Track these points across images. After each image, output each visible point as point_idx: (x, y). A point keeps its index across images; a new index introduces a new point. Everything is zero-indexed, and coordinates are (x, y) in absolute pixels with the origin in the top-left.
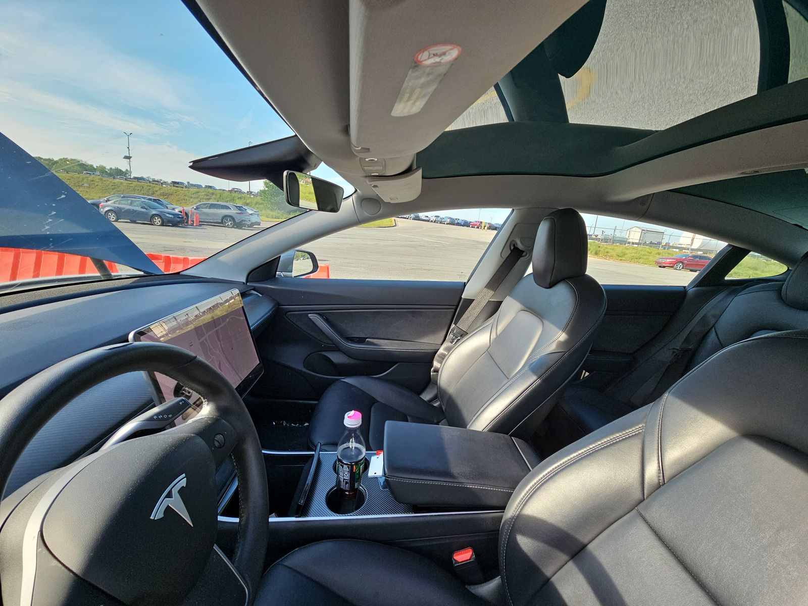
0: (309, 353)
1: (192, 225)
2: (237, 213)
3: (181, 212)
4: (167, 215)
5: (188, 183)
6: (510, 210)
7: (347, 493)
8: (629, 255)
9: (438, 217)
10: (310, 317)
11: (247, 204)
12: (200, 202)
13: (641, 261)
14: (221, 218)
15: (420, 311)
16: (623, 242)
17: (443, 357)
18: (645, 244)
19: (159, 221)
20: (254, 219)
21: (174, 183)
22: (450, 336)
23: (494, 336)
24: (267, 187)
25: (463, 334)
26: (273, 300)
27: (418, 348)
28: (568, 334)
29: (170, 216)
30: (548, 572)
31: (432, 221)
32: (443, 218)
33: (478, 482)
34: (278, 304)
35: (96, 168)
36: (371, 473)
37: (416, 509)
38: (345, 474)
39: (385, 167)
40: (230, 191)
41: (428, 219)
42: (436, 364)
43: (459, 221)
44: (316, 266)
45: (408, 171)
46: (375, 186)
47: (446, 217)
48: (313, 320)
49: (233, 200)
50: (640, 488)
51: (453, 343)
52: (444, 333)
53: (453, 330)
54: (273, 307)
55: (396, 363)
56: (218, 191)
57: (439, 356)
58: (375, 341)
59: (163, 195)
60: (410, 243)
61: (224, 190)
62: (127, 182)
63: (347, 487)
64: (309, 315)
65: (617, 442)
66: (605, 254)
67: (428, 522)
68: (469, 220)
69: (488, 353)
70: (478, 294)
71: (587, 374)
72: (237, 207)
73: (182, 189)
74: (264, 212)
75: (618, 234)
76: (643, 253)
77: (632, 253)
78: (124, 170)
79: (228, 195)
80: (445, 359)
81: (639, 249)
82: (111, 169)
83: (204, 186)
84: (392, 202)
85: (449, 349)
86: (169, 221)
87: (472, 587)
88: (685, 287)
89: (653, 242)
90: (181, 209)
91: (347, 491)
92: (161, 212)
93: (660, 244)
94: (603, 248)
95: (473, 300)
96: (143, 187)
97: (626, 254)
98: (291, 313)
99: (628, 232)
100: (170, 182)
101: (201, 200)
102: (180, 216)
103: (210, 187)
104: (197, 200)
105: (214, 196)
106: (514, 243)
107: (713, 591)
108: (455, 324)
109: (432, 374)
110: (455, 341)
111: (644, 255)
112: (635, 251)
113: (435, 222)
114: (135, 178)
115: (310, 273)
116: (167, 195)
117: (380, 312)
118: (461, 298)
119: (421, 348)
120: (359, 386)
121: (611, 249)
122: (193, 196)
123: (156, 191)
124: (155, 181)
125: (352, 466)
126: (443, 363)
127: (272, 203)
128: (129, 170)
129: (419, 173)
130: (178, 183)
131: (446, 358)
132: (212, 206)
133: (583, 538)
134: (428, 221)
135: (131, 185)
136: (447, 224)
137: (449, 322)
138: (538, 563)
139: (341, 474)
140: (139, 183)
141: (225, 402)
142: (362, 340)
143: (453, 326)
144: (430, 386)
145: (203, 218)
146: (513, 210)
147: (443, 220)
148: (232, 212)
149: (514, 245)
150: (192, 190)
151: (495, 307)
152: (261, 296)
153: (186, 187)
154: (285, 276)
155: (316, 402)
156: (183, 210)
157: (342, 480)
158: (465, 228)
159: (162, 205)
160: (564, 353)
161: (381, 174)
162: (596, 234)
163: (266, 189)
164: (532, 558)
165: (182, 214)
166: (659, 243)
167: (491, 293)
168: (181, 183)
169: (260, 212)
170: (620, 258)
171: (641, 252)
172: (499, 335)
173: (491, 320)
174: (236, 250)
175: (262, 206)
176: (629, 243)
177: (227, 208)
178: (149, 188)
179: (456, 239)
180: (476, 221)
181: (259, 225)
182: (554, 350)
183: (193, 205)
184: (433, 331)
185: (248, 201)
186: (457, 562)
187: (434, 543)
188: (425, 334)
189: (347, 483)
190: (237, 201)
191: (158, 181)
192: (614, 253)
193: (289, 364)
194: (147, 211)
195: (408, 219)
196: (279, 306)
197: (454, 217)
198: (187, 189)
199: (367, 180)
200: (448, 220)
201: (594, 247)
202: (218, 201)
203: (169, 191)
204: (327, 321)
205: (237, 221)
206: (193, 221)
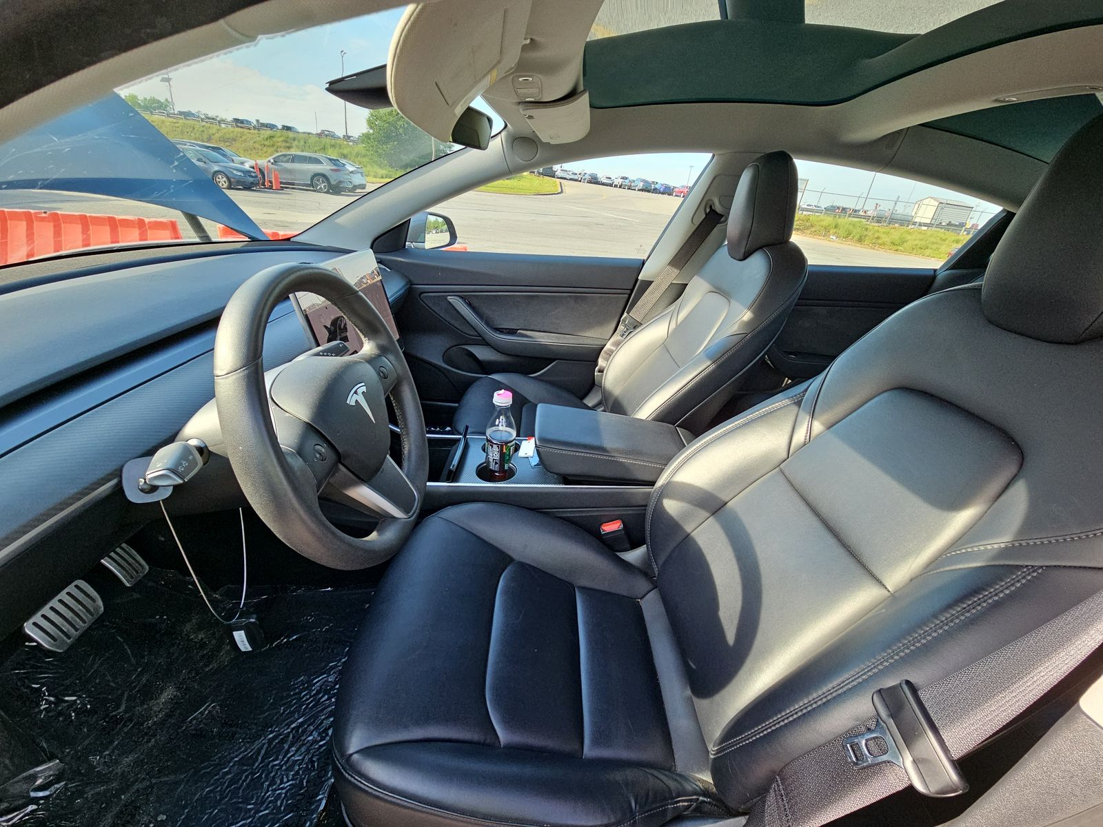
0: (448, 346)
1: (271, 188)
2: (331, 170)
3: (253, 168)
4: (235, 172)
5: (258, 121)
6: (710, 155)
7: (497, 474)
8: (910, 243)
9: (626, 178)
10: (450, 300)
11: (345, 157)
12: (277, 152)
13: (928, 252)
14: (309, 178)
15: (584, 296)
16: (905, 222)
17: (610, 353)
18: (939, 225)
19: (225, 182)
20: (357, 180)
21: (236, 120)
22: (621, 327)
23: (673, 325)
24: (371, 128)
25: (636, 326)
26: (404, 276)
27: (581, 342)
28: (754, 313)
29: (239, 174)
30: (688, 529)
31: (616, 186)
32: (634, 182)
33: (631, 457)
34: (410, 283)
35: (124, 98)
36: (521, 453)
37: (566, 480)
38: (494, 454)
39: (541, 90)
40: (319, 135)
41: (611, 182)
42: (601, 362)
43: (657, 186)
44: (453, 237)
45: (572, 95)
46: (530, 117)
47: (638, 180)
48: (453, 304)
49: (324, 149)
50: (786, 450)
51: (624, 337)
52: (614, 325)
53: (624, 321)
54: (405, 285)
55: (554, 360)
56: (301, 134)
57: (606, 352)
58: (528, 333)
59: (224, 140)
60: (582, 219)
61: (309, 133)
62: (171, 120)
63: (497, 468)
64: (449, 297)
65: (775, 410)
66: (874, 241)
67: (577, 493)
68: (671, 184)
69: (664, 346)
70: (658, 275)
71: (790, 381)
72: (331, 160)
73: (249, 131)
74: (369, 168)
75: (900, 210)
76: (932, 239)
77: (915, 240)
78: (163, 100)
79: (317, 141)
80: (612, 357)
81: (929, 233)
82: (145, 99)
83: (280, 127)
84: (553, 142)
85: (617, 344)
86: (238, 182)
87: (622, 553)
88: (935, 271)
89: (952, 222)
90: (252, 163)
91: (496, 472)
92: (226, 167)
93: (962, 227)
94: (872, 232)
95: (651, 282)
96: (194, 128)
97: (906, 241)
98: (425, 294)
99: (917, 206)
100: (230, 119)
101: (279, 150)
102: (253, 174)
103: (288, 128)
104: (270, 150)
105: (296, 143)
106: (710, 203)
107: (824, 516)
108: (628, 313)
109: (596, 374)
110: (627, 333)
111: (933, 243)
112: (922, 236)
113: (620, 187)
114: (181, 113)
115: (448, 245)
116: (231, 141)
117: (537, 296)
118: (637, 280)
119: (585, 342)
120: (508, 384)
121: (884, 233)
122: (266, 143)
123: (213, 135)
124: (209, 118)
125: (502, 446)
126: (611, 359)
127: (380, 156)
128: (170, 100)
129: (584, 99)
130: (242, 122)
131: (614, 354)
132: (294, 159)
133: (724, 496)
134: (611, 185)
135: (176, 125)
136: (639, 190)
137: (620, 310)
138: (681, 523)
139: (491, 454)
140: (187, 122)
141: (383, 341)
142: (512, 332)
143: (625, 314)
144: (594, 390)
145: (284, 177)
146: (714, 156)
147: (633, 184)
148: (325, 168)
149: (711, 207)
150: (262, 132)
151: (679, 291)
152: (389, 270)
153: (255, 128)
154: (416, 248)
155: (457, 405)
156: (256, 164)
157: (491, 460)
158: (666, 196)
159: (224, 155)
160: (745, 335)
161: (537, 99)
162: (865, 208)
163: (371, 131)
164: (675, 517)
165: (255, 171)
166: (962, 225)
167: (676, 271)
168: (247, 121)
169: (364, 169)
170: (896, 248)
171: (929, 239)
172: (680, 324)
173: (672, 307)
174: (356, 210)
175: (365, 160)
176: (914, 223)
177: (317, 161)
178: (202, 129)
179: (650, 214)
180: (683, 187)
181: (364, 188)
182: (735, 331)
183: (268, 157)
184: (601, 322)
185: (345, 152)
186: (604, 531)
187: (584, 514)
188: (589, 325)
189: (496, 463)
190: (330, 151)
191: (213, 119)
192: (886, 239)
193: (426, 357)
194: (205, 166)
195: (580, 181)
196: (411, 285)
197: (650, 179)
198: (256, 131)
199: (521, 108)
200: (641, 185)
201: (859, 230)
202: (303, 151)
203: (232, 134)
204: (470, 305)
205: (333, 182)
206: (271, 182)
